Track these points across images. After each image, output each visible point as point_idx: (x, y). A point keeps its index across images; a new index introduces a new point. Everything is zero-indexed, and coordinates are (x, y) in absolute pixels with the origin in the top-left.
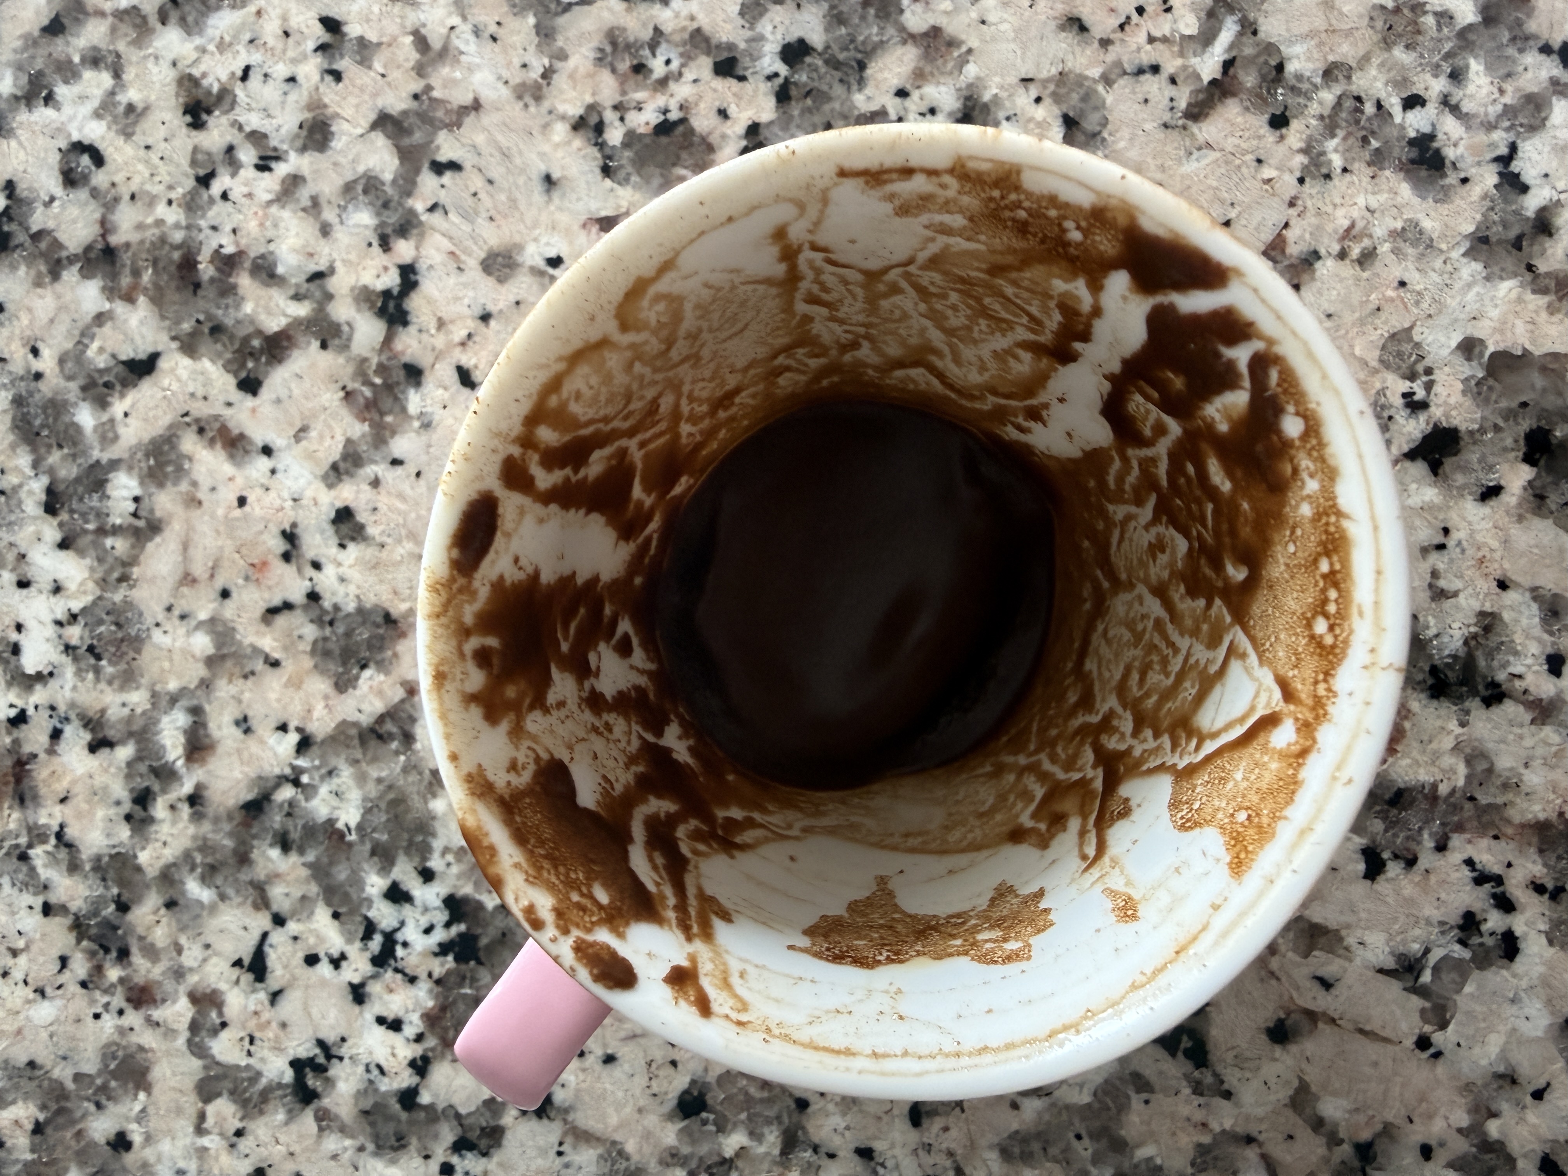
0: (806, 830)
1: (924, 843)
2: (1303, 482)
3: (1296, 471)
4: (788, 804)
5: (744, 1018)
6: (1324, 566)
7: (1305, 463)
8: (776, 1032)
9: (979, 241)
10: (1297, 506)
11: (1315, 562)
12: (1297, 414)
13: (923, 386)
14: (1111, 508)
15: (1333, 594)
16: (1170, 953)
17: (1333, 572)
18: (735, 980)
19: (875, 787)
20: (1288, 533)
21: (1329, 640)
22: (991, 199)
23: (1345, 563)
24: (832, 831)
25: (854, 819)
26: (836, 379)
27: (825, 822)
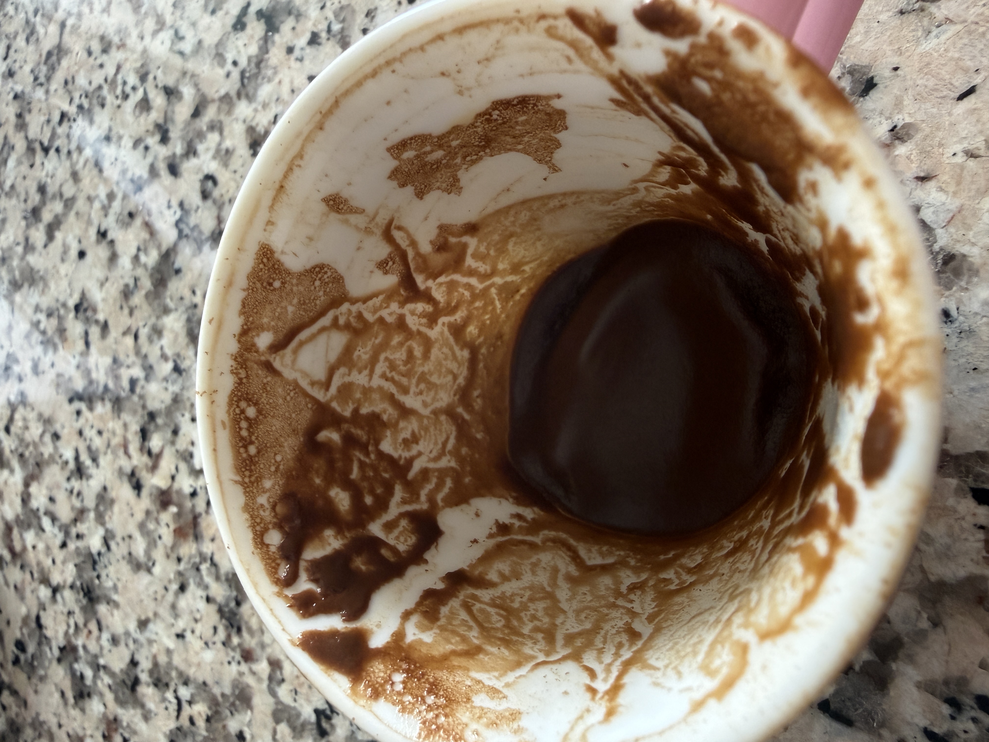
0: (635, 190)
1: (545, 205)
2: (269, 502)
3: (274, 508)
4: (660, 206)
5: (544, 24)
6: (252, 450)
7: (267, 515)
8: (516, 23)
9: (473, 679)
10: (273, 486)
11: (259, 452)
12: (268, 546)
13: (595, 549)
14: (453, 464)
15: (244, 433)
16: (288, 186)
17: (245, 447)
18: (571, 52)
19: (614, 235)
20: (281, 467)
21: (243, 404)
22: (446, 716)
23: (237, 454)
24: (619, 195)
25: (611, 208)
26: (662, 557)
27: (628, 201)
